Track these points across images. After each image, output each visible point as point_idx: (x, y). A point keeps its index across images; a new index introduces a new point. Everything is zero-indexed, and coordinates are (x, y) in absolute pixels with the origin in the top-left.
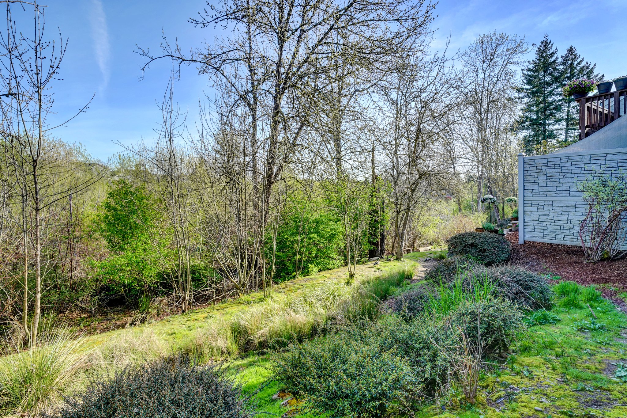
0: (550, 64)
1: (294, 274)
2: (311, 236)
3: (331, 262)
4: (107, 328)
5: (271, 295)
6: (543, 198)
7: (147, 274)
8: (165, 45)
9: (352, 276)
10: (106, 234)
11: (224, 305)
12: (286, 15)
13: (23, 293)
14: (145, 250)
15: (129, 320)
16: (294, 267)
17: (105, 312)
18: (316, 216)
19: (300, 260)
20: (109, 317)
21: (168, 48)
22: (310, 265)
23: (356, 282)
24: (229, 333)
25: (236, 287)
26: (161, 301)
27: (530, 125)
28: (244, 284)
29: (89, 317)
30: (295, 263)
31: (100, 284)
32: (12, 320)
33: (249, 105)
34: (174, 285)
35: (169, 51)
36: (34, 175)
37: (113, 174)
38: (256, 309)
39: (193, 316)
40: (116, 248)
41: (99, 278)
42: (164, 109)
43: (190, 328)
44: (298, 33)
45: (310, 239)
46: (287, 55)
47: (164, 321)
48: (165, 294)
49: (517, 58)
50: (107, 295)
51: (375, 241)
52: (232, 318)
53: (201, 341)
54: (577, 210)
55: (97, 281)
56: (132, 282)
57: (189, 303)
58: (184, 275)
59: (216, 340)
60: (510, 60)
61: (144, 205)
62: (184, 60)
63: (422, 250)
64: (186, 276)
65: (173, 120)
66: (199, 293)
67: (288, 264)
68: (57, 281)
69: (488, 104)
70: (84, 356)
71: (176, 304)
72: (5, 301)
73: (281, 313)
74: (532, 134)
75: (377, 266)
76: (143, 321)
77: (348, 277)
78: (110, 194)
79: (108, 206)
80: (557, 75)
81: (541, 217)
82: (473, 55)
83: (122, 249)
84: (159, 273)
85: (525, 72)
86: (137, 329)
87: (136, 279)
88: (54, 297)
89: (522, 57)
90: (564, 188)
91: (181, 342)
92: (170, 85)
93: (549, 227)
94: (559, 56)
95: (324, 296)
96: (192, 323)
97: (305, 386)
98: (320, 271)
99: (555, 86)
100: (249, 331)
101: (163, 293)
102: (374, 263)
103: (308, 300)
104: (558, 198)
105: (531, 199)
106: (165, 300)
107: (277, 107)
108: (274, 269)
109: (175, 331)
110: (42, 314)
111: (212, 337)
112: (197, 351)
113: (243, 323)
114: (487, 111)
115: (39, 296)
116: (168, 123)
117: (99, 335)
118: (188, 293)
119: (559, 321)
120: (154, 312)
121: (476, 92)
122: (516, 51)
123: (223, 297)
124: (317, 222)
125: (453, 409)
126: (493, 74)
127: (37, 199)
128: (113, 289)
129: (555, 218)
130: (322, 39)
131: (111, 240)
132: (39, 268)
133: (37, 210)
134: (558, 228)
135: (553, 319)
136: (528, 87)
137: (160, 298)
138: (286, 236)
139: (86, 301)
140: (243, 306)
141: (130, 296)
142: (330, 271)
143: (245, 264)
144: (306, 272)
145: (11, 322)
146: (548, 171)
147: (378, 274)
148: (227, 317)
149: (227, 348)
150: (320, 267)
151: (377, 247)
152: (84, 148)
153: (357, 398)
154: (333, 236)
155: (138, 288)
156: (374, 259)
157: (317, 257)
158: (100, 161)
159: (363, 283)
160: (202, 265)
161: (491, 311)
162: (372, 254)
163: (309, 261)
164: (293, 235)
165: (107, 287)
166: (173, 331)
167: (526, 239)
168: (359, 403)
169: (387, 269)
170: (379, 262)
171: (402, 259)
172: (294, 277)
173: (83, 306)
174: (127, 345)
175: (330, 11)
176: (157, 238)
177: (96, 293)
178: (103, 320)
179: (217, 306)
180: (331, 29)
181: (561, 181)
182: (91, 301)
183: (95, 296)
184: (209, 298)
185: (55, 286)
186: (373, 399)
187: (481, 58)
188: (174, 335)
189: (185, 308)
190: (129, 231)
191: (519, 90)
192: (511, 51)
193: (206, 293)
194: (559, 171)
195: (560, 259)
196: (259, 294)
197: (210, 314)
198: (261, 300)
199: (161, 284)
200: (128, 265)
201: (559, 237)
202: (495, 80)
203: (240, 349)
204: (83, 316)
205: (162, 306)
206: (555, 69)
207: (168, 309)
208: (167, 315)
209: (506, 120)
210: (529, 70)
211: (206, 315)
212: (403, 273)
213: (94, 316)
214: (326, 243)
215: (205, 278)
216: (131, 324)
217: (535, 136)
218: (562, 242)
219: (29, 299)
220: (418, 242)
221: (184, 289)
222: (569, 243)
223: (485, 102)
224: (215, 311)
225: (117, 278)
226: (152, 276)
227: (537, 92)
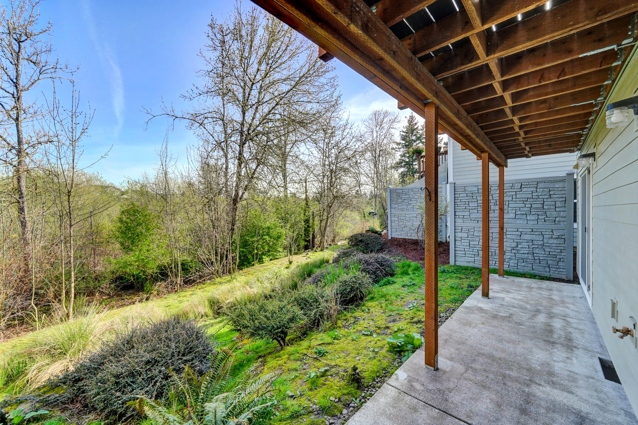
0: (414, 130)
1: (253, 263)
2: (264, 237)
3: (278, 254)
4: (122, 305)
5: (236, 277)
6: (400, 212)
7: (150, 267)
8: (163, 107)
9: (291, 263)
10: (120, 240)
11: (204, 286)
12: (247, 94)
13: (61, 283)
14: (148, 251)
15: (137, 298)
16: (253, 258)
17: (120, 295)
18: (268, 224)
19: (257, 254)
20: (123, 298)
21: (165, 109)
22: (263, 256)
23: (293, 267)
24: (207, 303)
25: (213, 274)
26: (160, 285)
27: (405, 165)
28: (218, 271)
29: (108, 299)
30: (253, 256)
31: (115, 275)
32: (53, 302)
33: (223, 149)
34: (169, 274)
35: (166, 111)
36: (69, 201)
37: (123, 193)
38: (225, 287)
39: (183, 294)
40: (126, 249)
41: (115, 271)
42: (161, 154)
43: (180, 302)
44: (254, 107)
45: (264, 239)
46: (248, 118)
47: (162, 298)
48: (163, 280)
49: (395, 125)
50: (121, 283)
51: (308, 239)
52: (209, 294)
53: (188, 309)
54: (417, 219)
55: (113, 273)
56: (139, 273)
57: (180, 286)
58: (176, 266)
59: (198, 308)
60: (391, 126)
61: (147, 219)
62: (177, 117)
63: (339, 244)
64: (178, 267)
65: (167, 162)
66: (187, 278)
67: (250, 257)
68: (84, 274)
69: (380, 152)
70: (108, 322)
71: (170, 286)
72: (48, 289)
73: (242, 289)
74: (406, 170)
75: (308, 256)
76: (147, 299)
77: (288, 263)
78: (123, 212)
79: (121, 221)
80: (419, 136)
81: (400, 223)
82: (370, 122)
83: (132, 250)
84: (158, 266)
85: (402, 133)
86: (144, 304)
87: (142, 270)
88: (83, 285)
89: (398, 125)
90: (411, 207)
91: (174, 311)
92: (166, 139)
93: (404, 229)
94: (420, 125)
95: (271, 276)
96: (181, 298)
97: (243, 325)
98: (271, 260)
99: (418, 142)
100: (220, 301)
101: (162, 280)
102: (306, 253)
103: (260, 279)
104: (407, 212)
105: (394, 212)
106: (163, 284)
107: (240, 153)
108: (238, 261)
109: (170, 304)
110: (75, 298)
111: (195, 306)
112: (185, 316)
113: (215, 296)
114: (379, 156)
115: (73, 285)
116: (164, 164)
117: (117, 310)
118: (179, 279)
119: (395, 282)
120: (155, 293)
121: (372, 144)
122: (394, 121)
123: (204, 280)
124: (269, 228)
125: (325, 331)
126: (382, 134)
127: (70, 218)
128: (125, 278)
129: (407, 224)
130: (271, 111)
131: (123, 244)
132: (73, 266)
133: (71, 226)
134: (408, 229)
135: (393, 282)
136: (403, 142)
137: (159, 283)
138: (247, 238)
139: (106, 287)
140: (216, 286)
141: (138, 283)
142: (277, 260)
143: (219, 258)
144: (261, 261)
145: (53, 304)
146: (403, 197)
147: (309, 261)
148: (205, 293)
149: (205, 313)
150: (271, 257)
151: (310, 243)
152: (100, 176)
153: (269, 328)
154: (279, 237)
155: (144, 277)
156: (308, 250)
157: (269, 251)
158: (112, 184)
159: (298, 266)
160: (189, 259)
161: (354, 280)
162: (306, 248)
163: (263, 254)
164: (252, 237)
165: (121, 277)
166: (169, 304)
167: (393, 236)
168: (271, 331)
169: (314, 257)
170: (309, 253)
171: (324, 250)
172: (253, 265)
173: (104, 291)
174: (137, 314)
175: (276, 94)
176: (157, 242)
177: (113, 281)
178: (119, 300)
179: (199, 287)
180: (277, 104)
181: (410, 202)
182: (109, 288)
183: (112, 283)
184: (194, 281)
185: (83, 278)
186: (278, 328)
187: (375, 124)
188: (169, 307)
189: (177, 289)
190: (137, 238)
191: (398, 144)
192: (392, 121)
193: (192, 278)
194: (408, 196)
195: (407, 248)
196: (228, 278)
197: (194, 292)
198: (229, 281)
199: (160, 274)
200: (136, 262)
201: (409, 235)
202: (383, 137)
203: (214, 313)
204: (104, 298)
205: (160, 289)
206: (417, 132)
207: (165, 290)
208: (165, 295)
209: (391, 162)
210: (403, 132)
211: (191, 293)
212: (323, 259)
213: (112, 297)
214: (275, 241)
215: (191, 268)
216: (139, 301)
217: (407, 171)
218: (410, 238)
219: (66, 287)
220: (337, 239)
221: (176, 276)
222: (414, 238)
223: (378, 150)
224: (198, 290)
225: (128, 270)
226: (153, 268)
227: (407, 145)
